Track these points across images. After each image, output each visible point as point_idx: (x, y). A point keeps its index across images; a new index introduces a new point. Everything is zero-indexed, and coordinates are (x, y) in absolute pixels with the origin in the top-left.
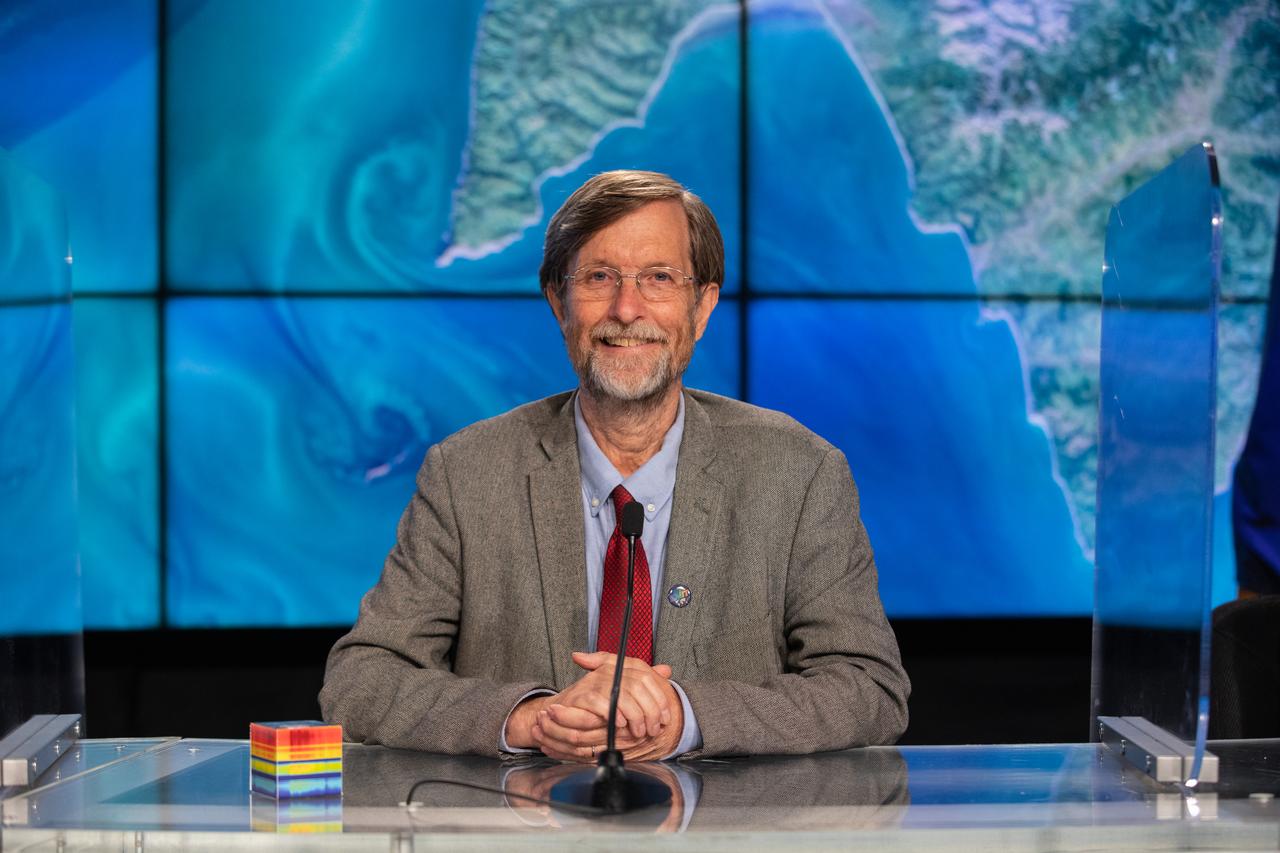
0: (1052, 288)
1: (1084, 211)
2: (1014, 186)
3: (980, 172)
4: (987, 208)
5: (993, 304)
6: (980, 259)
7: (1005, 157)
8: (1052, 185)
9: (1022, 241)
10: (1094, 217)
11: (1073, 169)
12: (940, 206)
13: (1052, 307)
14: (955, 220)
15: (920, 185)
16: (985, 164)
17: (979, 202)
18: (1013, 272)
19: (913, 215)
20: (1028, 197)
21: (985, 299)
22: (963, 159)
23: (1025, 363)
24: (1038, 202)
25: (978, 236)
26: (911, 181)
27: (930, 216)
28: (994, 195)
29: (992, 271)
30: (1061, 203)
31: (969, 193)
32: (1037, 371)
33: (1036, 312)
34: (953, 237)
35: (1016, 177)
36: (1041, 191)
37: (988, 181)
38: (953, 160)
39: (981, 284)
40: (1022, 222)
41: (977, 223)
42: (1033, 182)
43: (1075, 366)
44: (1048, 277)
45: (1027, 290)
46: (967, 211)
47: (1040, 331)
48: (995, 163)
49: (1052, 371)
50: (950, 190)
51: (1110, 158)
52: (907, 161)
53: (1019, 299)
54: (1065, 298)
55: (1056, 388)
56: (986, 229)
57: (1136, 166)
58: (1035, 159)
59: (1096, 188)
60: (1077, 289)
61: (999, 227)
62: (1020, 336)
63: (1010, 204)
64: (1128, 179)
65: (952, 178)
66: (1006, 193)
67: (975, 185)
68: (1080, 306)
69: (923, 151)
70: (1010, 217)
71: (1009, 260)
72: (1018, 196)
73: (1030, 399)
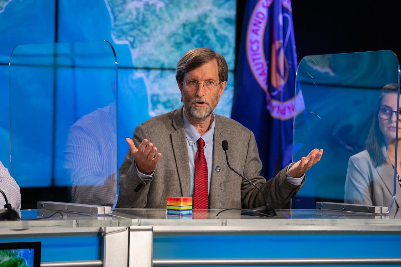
0: (158, 66)
1: (169, 37)
2: (147, 27)
3: (136, 21)
4: (138, 35)
5: (139, 71)
6: (135, 54)
7: (144, 17)
8: (159, 27)
9: (148, 48)
10: (173, 39)
11: (166, 21)
12: (122, 34)
13: (159, 72)
14: (127, 40)
15: (116, 26)
16: (137, 19)
17: (135, 33)
18: (145, 59)
19: (113, 37)
20: (151, 32)
21: (136, 68)
22: (130, 16)
23: (149, 93)
24: (154, 33)
25: (135, 45)
26: (113, 25)
27: (119, 37)
28: (140, 30)
29: (139, 59)
30: (162, 34)
31: (132, 29)
32: (153, 95)
33: (153, 73)
34: (126, 45)
35: (147, 24)
36: (155, 29)
37: (138, 25)
38: (127, 17)
39: (135, 63)
40: (149, 41)
41: (134, 40)
42: (153, 26)
43: (165, 94)
44: (157, 61)
45: (150, 66)
46: (132, 36)
47: (154, 81)
48: (140, 18)
49: (158, 96)
50: (126, 28)
51: (178, 18)
52: (112, 17)
53: (148, 69)
54: (163, 69)
55: (158, 102)
56: (137, 43)
57: (187, 21)
58: (154, 17)
59: (173, 28)
60: (166, 66)
61: (141, 42)
62: (147, 82)
63: (145, 33)
64: (184, 26)
65: (126, 24)
66: (144, 30)
67: (134, 26)
68: (167, 72)
69: (117, 13)
70: (145, 39)
71: (144, 55)
72: (148, 31)
73: (150, 106)
